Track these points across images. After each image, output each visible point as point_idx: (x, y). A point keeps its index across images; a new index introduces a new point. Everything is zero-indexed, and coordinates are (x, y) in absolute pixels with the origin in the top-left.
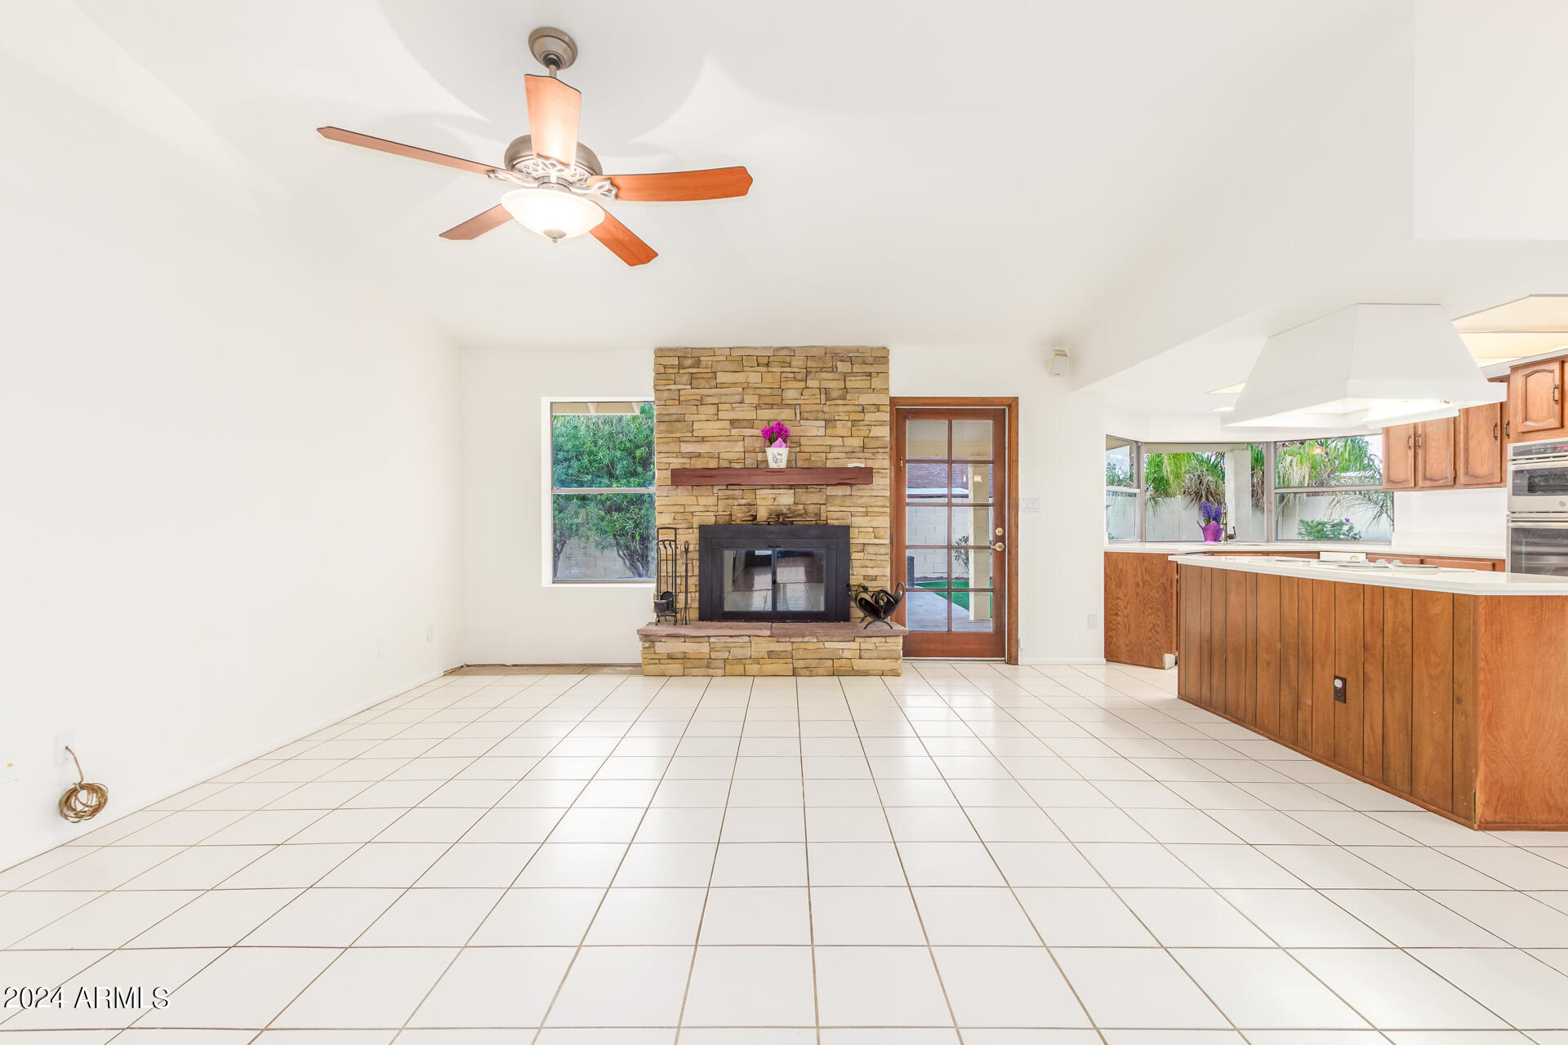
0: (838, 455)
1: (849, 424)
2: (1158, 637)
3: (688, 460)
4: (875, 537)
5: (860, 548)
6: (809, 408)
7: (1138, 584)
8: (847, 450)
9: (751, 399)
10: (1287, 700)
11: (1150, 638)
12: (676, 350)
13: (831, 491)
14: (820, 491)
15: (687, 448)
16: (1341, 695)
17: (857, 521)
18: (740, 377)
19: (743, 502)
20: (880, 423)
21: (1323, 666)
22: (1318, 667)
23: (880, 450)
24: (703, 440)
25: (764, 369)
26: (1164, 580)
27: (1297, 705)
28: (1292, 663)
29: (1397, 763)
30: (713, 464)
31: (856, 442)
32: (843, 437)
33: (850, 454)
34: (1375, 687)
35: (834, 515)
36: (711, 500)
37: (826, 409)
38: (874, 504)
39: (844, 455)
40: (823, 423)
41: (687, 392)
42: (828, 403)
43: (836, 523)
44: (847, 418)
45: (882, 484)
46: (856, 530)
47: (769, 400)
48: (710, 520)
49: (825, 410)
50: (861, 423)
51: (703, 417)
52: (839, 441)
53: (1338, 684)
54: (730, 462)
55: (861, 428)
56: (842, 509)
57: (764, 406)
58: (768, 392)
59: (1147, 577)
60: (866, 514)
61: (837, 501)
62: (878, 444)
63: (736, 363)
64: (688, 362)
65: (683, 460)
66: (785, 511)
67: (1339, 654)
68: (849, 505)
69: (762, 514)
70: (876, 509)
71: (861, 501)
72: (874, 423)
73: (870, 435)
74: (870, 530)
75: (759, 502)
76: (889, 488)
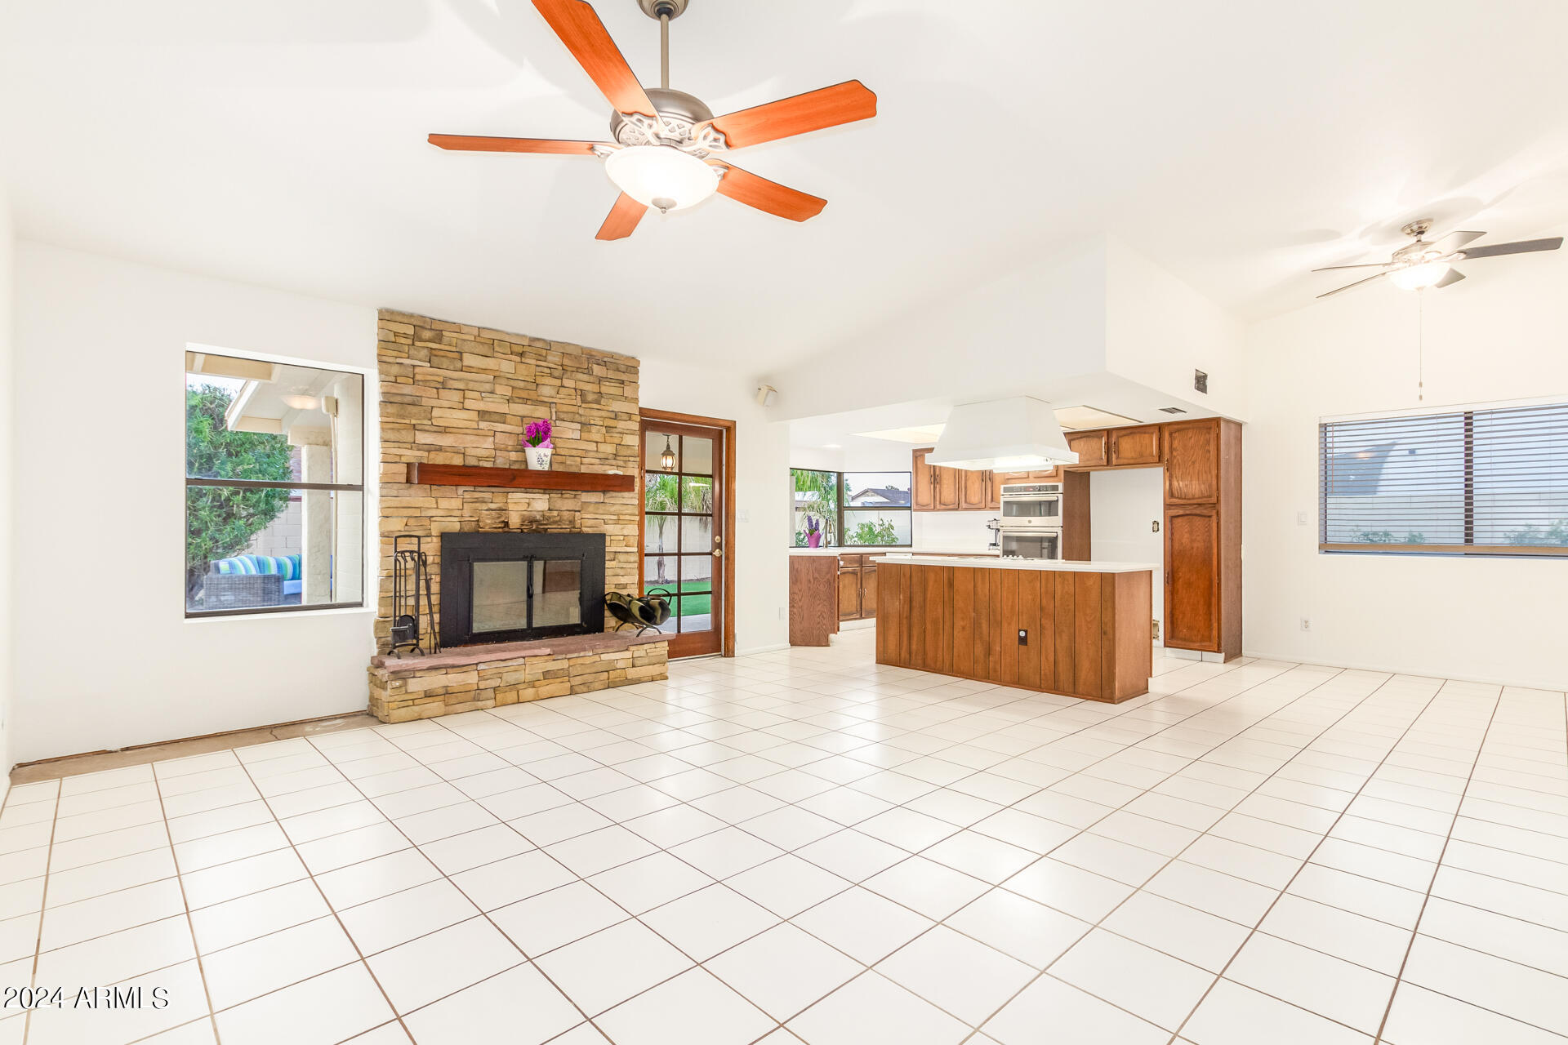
0: (593, 461)
1: (603, 430)
2: (825, 622)
3: (425, 454)
4: (625, 546)
5: (612, 556)
6: (565, 408)
7: (810, 581)
8: (601, 456)
9: (503, 390)
10: (979, 650)
11: (819, 623)
12: (411, 316)
13: (586, 497)
14: (575, 498)
15: (423, 438)
16: (1023, 641)
17: (609, 529)
18: (490, 363)
19: (493, 506)
20: (632, 432)
21: (1009, 624)
22: (1005, 625)
23: (628, 458)
24: (445, 431)
25: (518, 359)
26: (828, 576)
27: (989, 652)
28: (985, 626)
29: (1064, 676)
30: (457, 461)
31: (609, 449)
32: (597, 442)
33: (604, 460)
34: (1049, 632)
35: (588, 523)
36: (455, 503)
37: (581, 411)
38: (624, 512)
39: (598, 461)
40: (578, 426)
41: (424, 370)
42: (583, 405)
43: (590, 531)
44: (601, 423)
46: (611, 538)
47: (524, 394)
48: (454, 526)
49: (580, 412)
50: (614, 430)
51: (446, 404)
52: (593, 447)
53: (1022, 634)
54: (479, 459)
55: (615, 435)
56: (597, 516)
57: (517, 400)
58: (522, 384)
59: (816, 575)
60: (618, 522)
61: (591, 509)
62: (629, 452)
63: (486, 346)
64: (427, 334)
65: (419, 453)
66: (538, 517)
67: (1022, 615)
68: (602, 512)
69: (515, 521)
70: (628, 517)
71: (613, 509)
72: (625, 431)
73: (623, 443)
74: (622, 538)
75: (511, 507)
76: (637, 497)
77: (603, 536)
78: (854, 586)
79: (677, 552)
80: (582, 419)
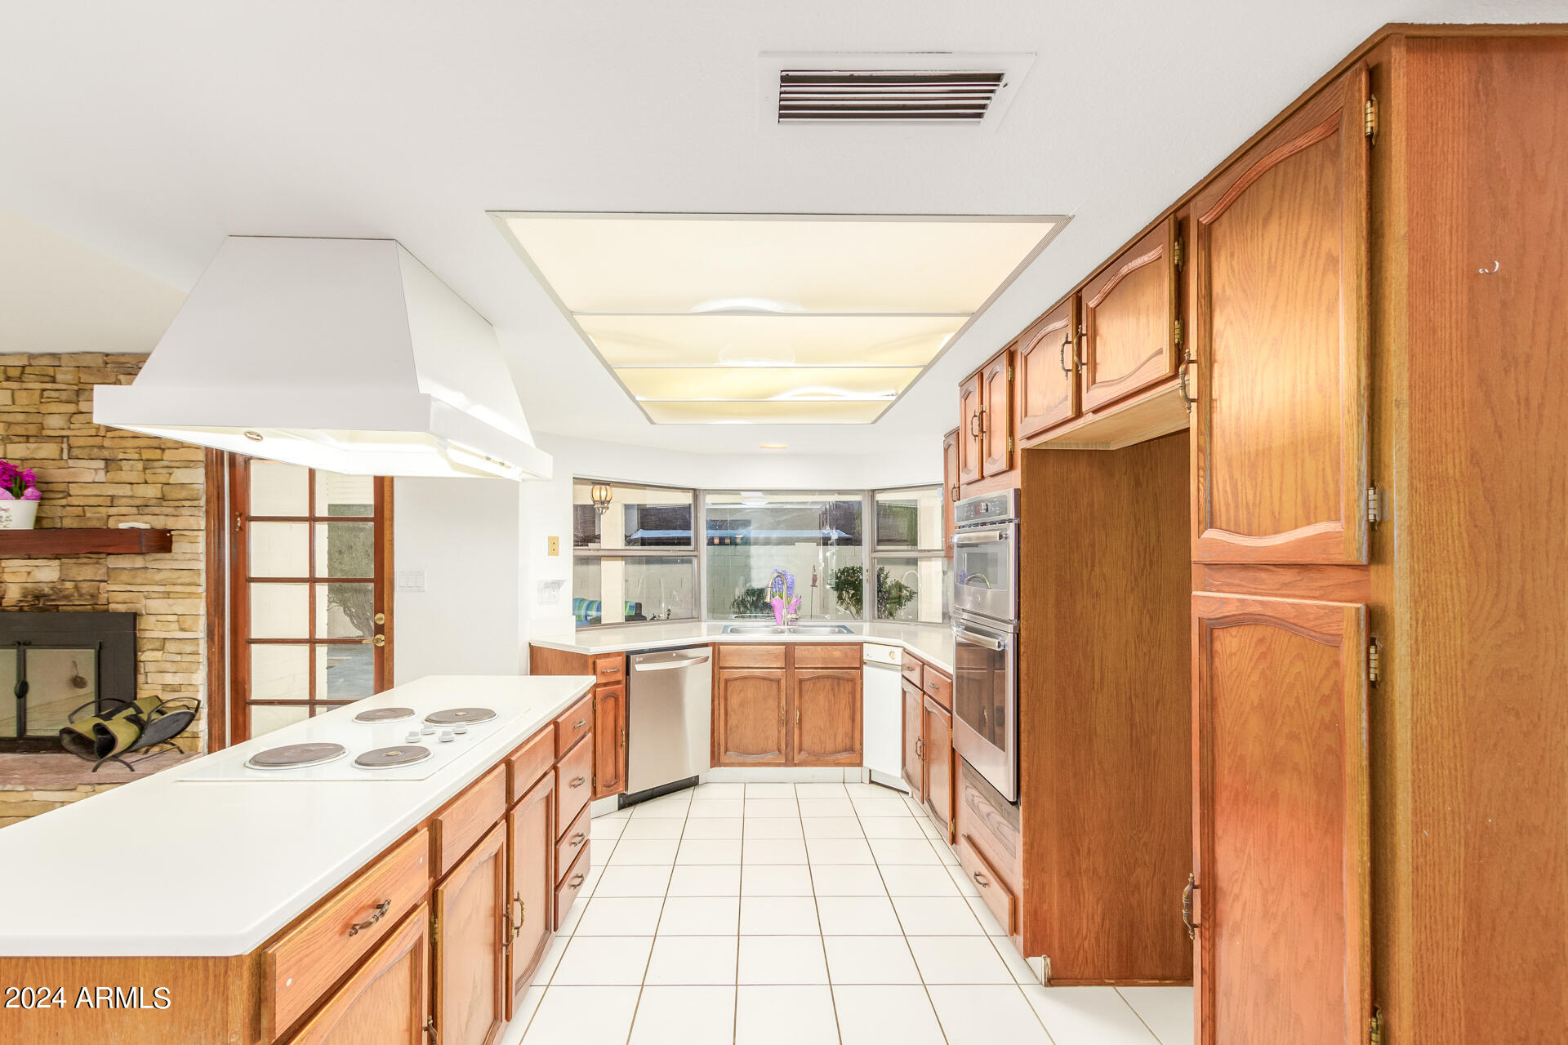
0: (124, 510)
1: (140, 465)
4: (181, 629)
5: (158, 644)
6: (81, 441)
8: (138, 502)
13: (113, 562)
14: (97, 563)
17: (155, 605)
20: (184, 464)
23: (184, 503)
25: (16, 385)
31: (150, 491)
32: (132, 484)
33: (142, 508)
35: (118, 596)
37: (107, 443)
38: (179, 581)
39: (134, 510)
40: (101, 464)
42: (109, 434)
43: (122, 608)
44: (136, 456)
45: (192, 551)
46: (153, 619)
47: (20, 430)
49: (105, 445)
50: (156, 464)
52: (126, 490)
55: (159, 471)
56: (129, 588)
57: (15, 438)
58: (21, 418)
60: (167, 595)
61: (124, 577)
62: (184, 494)
66: (47, 590)
68: (140, 581)
69: (12, 595)
70: (178, 588)
71: (158, 577)
72: (173, 464)
73: (171, 481)
74: (174, 618)
75: (7, 577)
76: (203, 558)
77: (134, 616)
78: (772, 703)
79: (307, 637)
80: (106, 454)
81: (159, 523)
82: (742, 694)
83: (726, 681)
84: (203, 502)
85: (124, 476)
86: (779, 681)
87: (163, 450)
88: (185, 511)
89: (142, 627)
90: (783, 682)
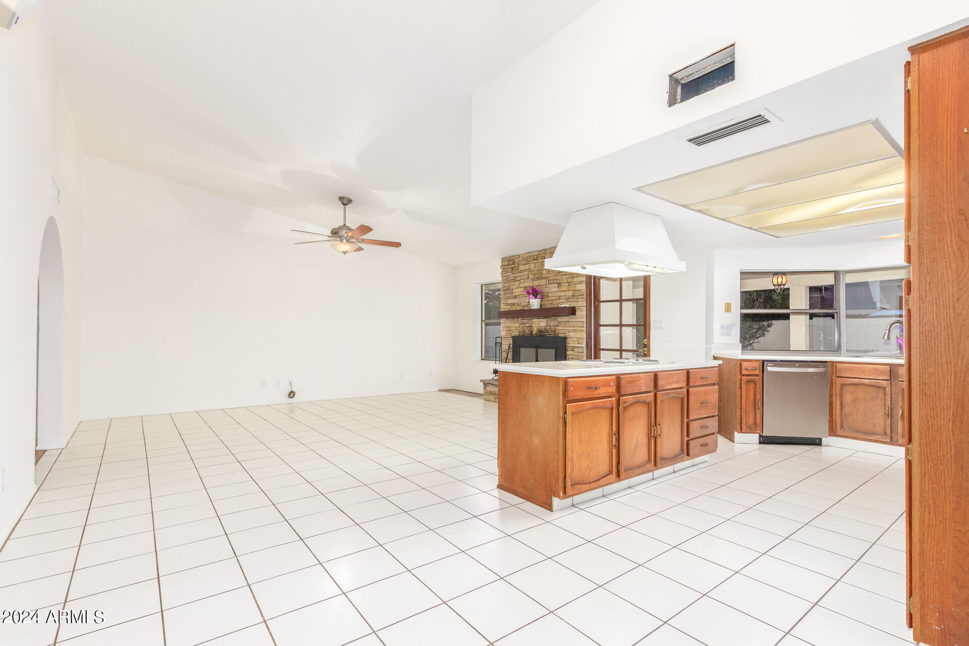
0: (562, 301)
1: (567, 284)
3: (510, 307)
4: (579, 344)
5: (572, 349)
6: (552, 278)
8: (566, 298)
9: (531, 277)
12: (507, 258)
13: (561, 319)
14: (556, 320)
15: (511, 301)
17: (571, 334)
18: (527, 267)
19: (528, 325)
20: (580, 282)
23: (580, 297)
24: (515, 297)
25: (535, 261)
30: (518, 308)
31: (570, 293)
32: (565, 291)
33: (568, 299)
35: (561, 331)
36: (517, 325)
37: (558, 278)
38: (578, 325)
39: (565, 301)
40: (556, 285)
41: (511, 276)
42: (559, 274)
44: (566, 281)
45: (582, 314)
46: (570, 339)
47: (536, 276)
48: (517, 334)
50: (571, 283)
51: (515, 287)
52: (563, 293)
54: (524, 307)
55: (573, 286)
56: (564, 328)
57: (536, 279)
58: (537, 272)
60: (574, 331)
61: (563, 325)
62: (579, 294)
63: (526, 260)
64: (511, 263)
65: (509, 307)
66: (543, 329)
68: (567, 326)
69: (535, 331)
70: (580, 328)
71: (572, 324)
72: (576, 283)
73: (576, 289)
74: (576, 339)
75: (533, 325)
76: (585, 317)
77: (565, 338)
79: (619, 348)
80: (558, 281)
81: (572, 305)
82: (854, 394)
83: (842, 385)
84: (585, 296)
85: (564, 288)
86: (884, 388)
87: (573, 278)
88: (580, 300)
89: (568, 342)
90: (888, 389)
